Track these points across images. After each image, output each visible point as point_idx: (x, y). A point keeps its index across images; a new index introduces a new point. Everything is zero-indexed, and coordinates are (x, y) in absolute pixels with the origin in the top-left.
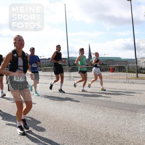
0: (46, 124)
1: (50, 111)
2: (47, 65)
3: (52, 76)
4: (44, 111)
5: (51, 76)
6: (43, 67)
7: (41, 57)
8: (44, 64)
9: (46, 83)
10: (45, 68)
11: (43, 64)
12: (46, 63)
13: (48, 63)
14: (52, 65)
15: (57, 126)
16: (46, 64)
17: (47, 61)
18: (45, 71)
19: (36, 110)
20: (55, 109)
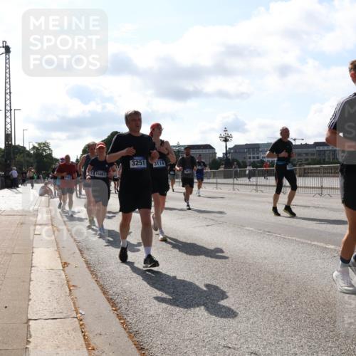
0: (302, 308)
1: (314, 275)
2: (310, 161)
3: (322, 188)
4: (299, 275)
5: (319, 188)
6: (300, 165)
7: (295, 140)
8: (304, 157)
9: (306, 207)
10: (305, 169)
11: (299, 157)
12: (307, 154)
13: (313, 154)
14: (322, 161)
15: (330, 315)
16: (306, 157)
17: (310, 150)
18: (304, 176)
19: (279, 273)
20: (326, 271)
